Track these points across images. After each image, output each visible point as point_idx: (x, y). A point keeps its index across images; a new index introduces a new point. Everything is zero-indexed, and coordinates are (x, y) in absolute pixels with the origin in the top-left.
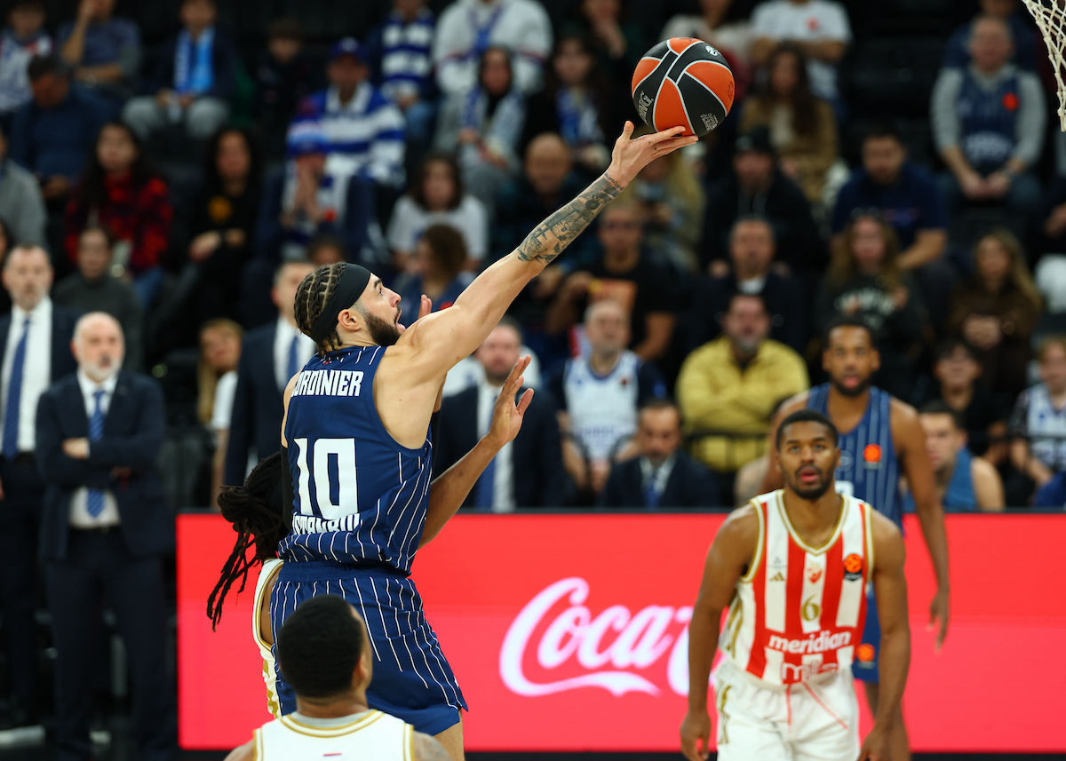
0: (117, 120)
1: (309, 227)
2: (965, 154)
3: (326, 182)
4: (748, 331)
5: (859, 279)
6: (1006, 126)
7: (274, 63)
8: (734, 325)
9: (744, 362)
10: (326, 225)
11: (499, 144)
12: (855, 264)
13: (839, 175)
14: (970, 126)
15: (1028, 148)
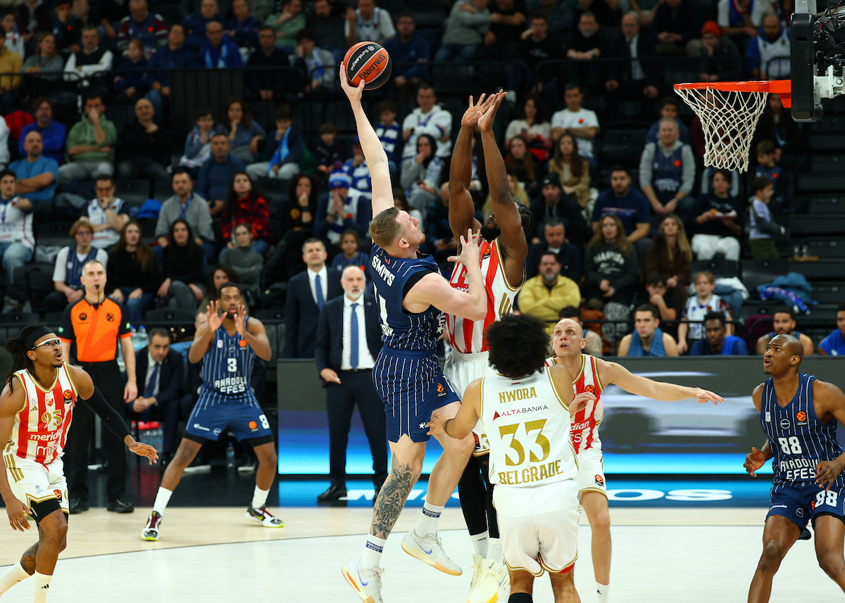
0: (243, 172)
1: (340, 222)
2: (655, 188)
3: (348, 201)
4: (549, 270)
5: (605, 245)
6: (677, 175)
7: (323, 144)
8: (543, 268)
9: (550, 286)
10: (348, 221)
11: (430, 183)
12: (603, 238)
13: (595, 195)
14: (656, 175)
15: (688, 186)
